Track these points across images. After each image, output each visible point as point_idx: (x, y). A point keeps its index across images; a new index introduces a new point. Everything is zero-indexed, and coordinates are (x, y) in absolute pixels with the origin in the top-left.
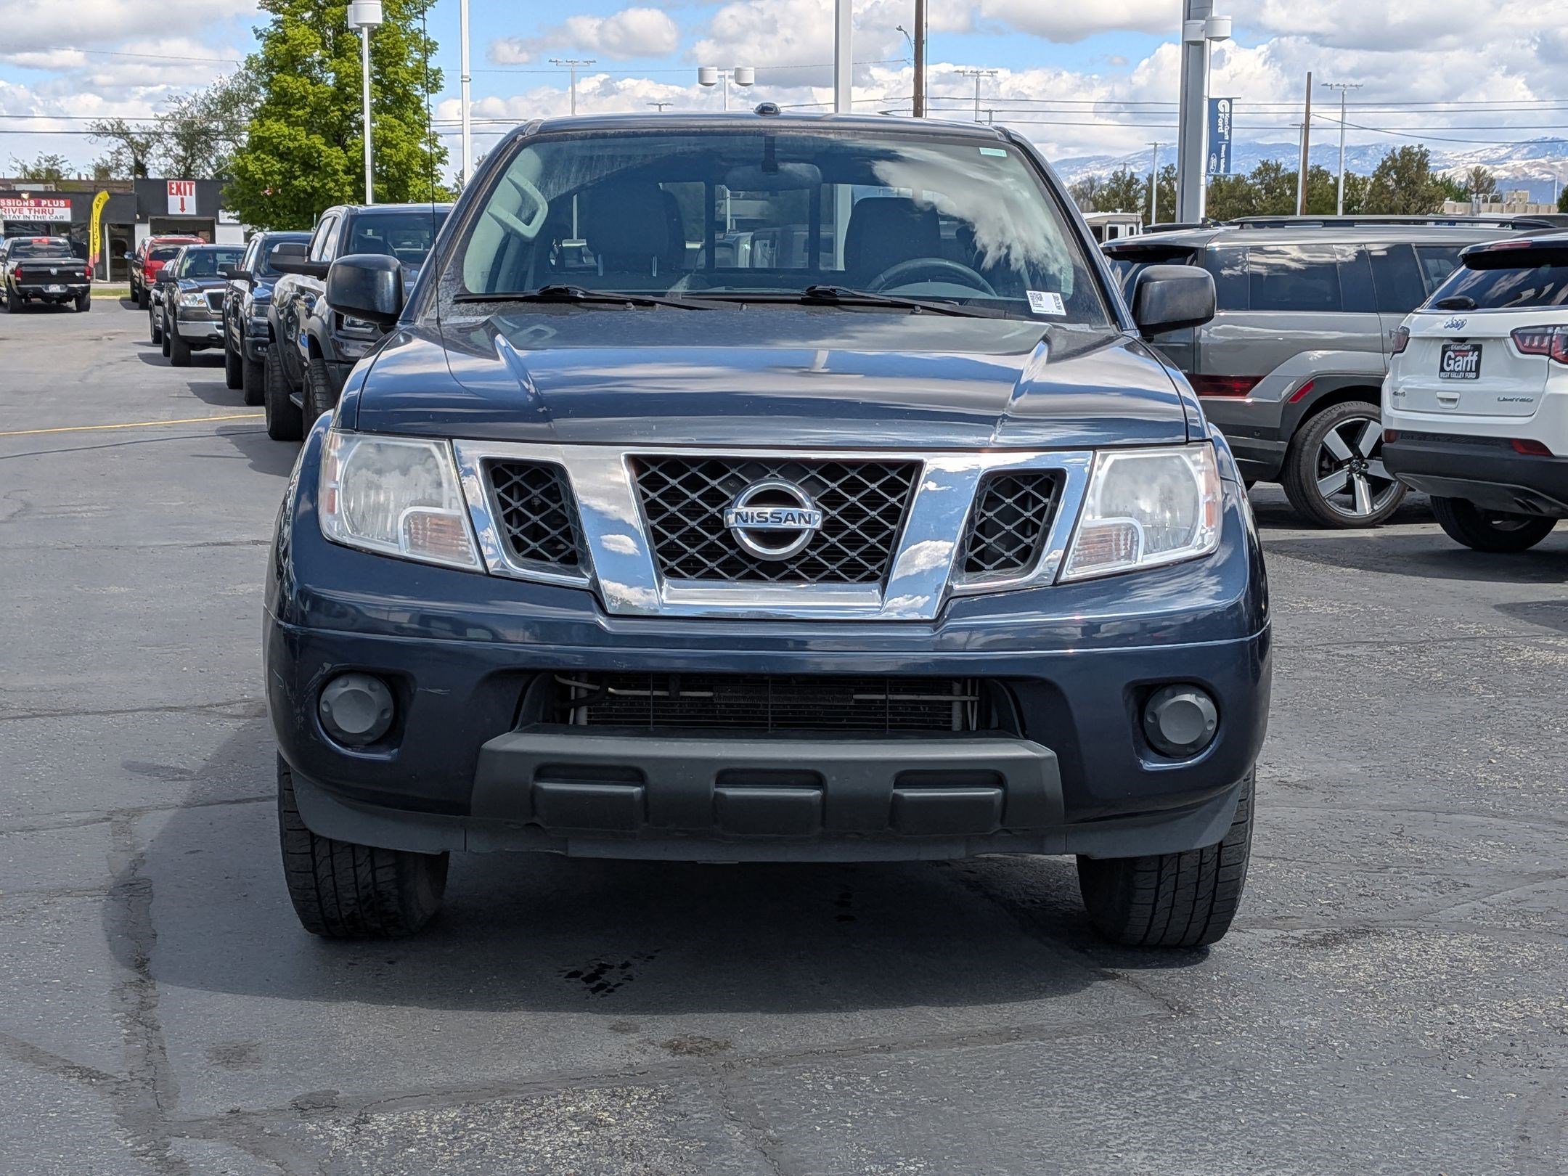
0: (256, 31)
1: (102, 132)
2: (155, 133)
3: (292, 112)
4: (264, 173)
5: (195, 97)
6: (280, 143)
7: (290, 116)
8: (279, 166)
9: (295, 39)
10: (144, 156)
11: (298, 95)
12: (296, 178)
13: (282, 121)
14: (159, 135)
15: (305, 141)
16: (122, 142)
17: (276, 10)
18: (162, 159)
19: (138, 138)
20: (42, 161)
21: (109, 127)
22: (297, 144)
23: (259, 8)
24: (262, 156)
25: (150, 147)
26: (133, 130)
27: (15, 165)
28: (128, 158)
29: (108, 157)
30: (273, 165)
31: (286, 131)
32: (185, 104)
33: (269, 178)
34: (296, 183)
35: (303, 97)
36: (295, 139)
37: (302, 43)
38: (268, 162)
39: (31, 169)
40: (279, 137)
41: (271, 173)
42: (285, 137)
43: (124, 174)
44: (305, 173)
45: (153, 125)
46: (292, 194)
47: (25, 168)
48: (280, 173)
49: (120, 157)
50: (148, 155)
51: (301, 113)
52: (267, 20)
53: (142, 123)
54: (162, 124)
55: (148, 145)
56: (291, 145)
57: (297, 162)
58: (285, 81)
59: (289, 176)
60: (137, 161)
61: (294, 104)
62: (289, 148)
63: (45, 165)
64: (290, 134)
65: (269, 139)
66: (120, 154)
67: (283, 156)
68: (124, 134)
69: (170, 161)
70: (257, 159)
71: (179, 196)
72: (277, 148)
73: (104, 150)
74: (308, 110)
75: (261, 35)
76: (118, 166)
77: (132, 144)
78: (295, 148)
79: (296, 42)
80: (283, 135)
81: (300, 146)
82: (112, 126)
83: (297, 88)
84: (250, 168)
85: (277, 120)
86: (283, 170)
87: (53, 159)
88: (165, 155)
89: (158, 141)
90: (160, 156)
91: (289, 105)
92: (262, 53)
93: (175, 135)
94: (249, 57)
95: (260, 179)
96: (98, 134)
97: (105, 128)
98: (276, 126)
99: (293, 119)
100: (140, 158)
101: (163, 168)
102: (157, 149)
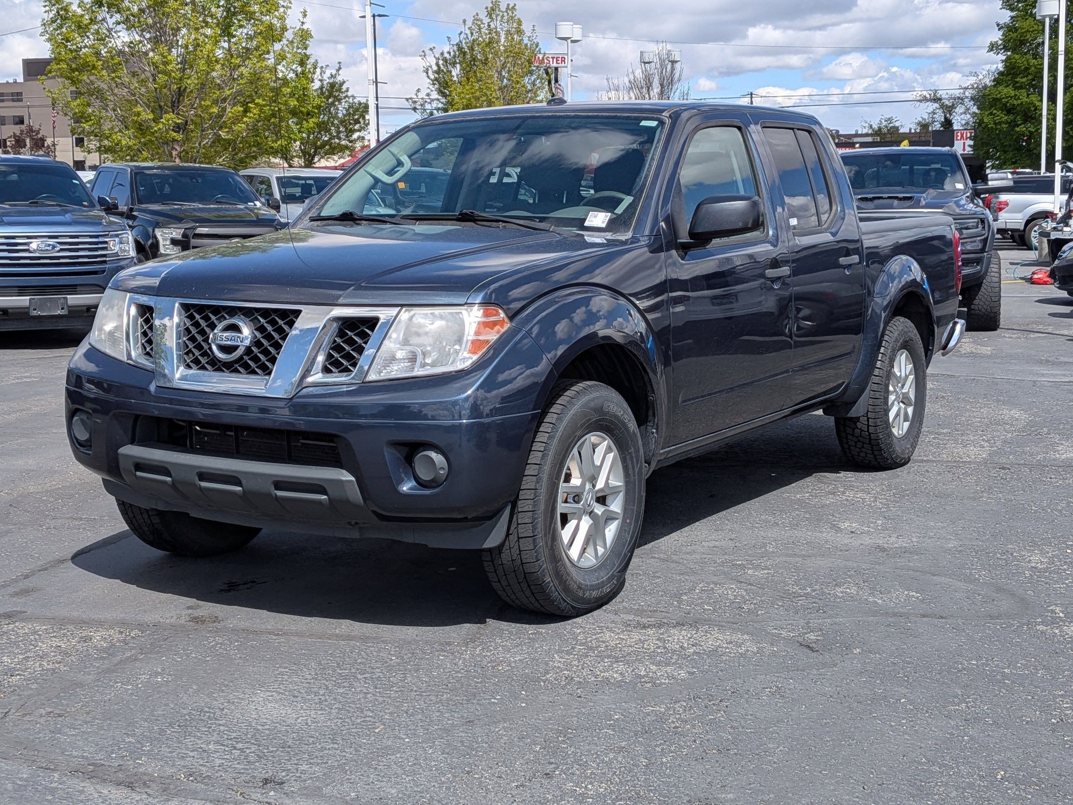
0: (998, 25)
1: (924, 99)
2: (959, 98)
3: (1018, 79)
4: (995, 124)
5: (988, 71)
6: (1008, 102)
7: (1017, 82)
8: (1006, 118)
9: (1023, 28)
10: (951, 115)
11: (1023, 68)
12: (1018, 126)
13: (1011, 86)
14: (962, 99)
15: (1025, 99)
16: (936, 105)
17: (1012, 10)
18: (963, 116)
19: (947, 103)
20: (883, 121)
21: (928, 96)
22: (1019, 102)
23: (1001, 9)
24: (995, 112)
25: (955, 108)
26: (943, 96)
27: (865, 125)
28: (940, 117)
29: (926, 116)
30: (1002, 117)
31: (1013, 93)
32: (981, 77)
33: (999, 127)
34: (1018, 129)
35: (1027, 69)
36: (1019, 99)
37: (1028, 31)
38: (998, 116)
39: (875, 127)
40: (1007, 97)
41: (1000, 123)
42: (1011, 97)
43: (937, 126)
44: (1025, 122)
45: (957, 93)
46: (1014, 137)
47: (871, 126)
48: (1006, 122)
49: (935, 116)
50: (954, 114)
51: (1024, 80)
52: (1006, 16)
53: (950, 92)
54: (964, 92)
55: (953, 107)
56: (1015, 102)
57: (1019, 115)
58: (1014, 58)
59: (1013, 124)
60: (946, 118)
61: (1020, 74)
62: (1014, 105)
63: (884, 123)
64: (1016, 95)
65: (1000, 100)
66: (935, 113)
67: (1009, 110)
68: (936, 100)
69: (969, 116)
70: (991, 114)
71: (962, 141)
72: (1005, 105)
73: (924, 111)
74: (1030, 77)
75: (1002, 28)
76: (933, 122)
77: (942, 106)
78: (1018, 105)
79: (1023, 31)
80: (1009, 96)
81: (1022, 103)
82: (930, 95)
83: (1023, 63)
84: (986, 120)
85: (1007, 86)
86: (1009, 120)
87: (890, 120)
88: (965, 113)
89: (961, 103)
90: (961, 114)
91: (1015, 75)
92: (1001, 40)
93: (972, 99)
94: (991, 43)
95: (992, 127)
96: (920, 101)
97: (925, 96)
98: (1005, 90)
99: (1018, 85)
100: (948, 115)
101: (963, 122)
102: (960, 109)
